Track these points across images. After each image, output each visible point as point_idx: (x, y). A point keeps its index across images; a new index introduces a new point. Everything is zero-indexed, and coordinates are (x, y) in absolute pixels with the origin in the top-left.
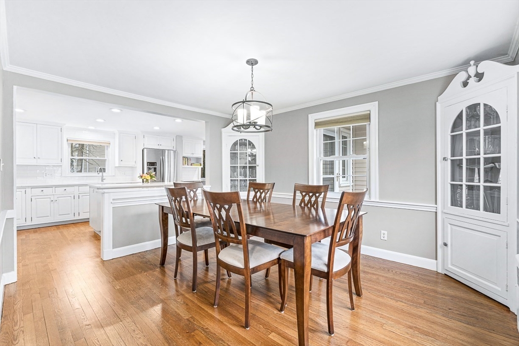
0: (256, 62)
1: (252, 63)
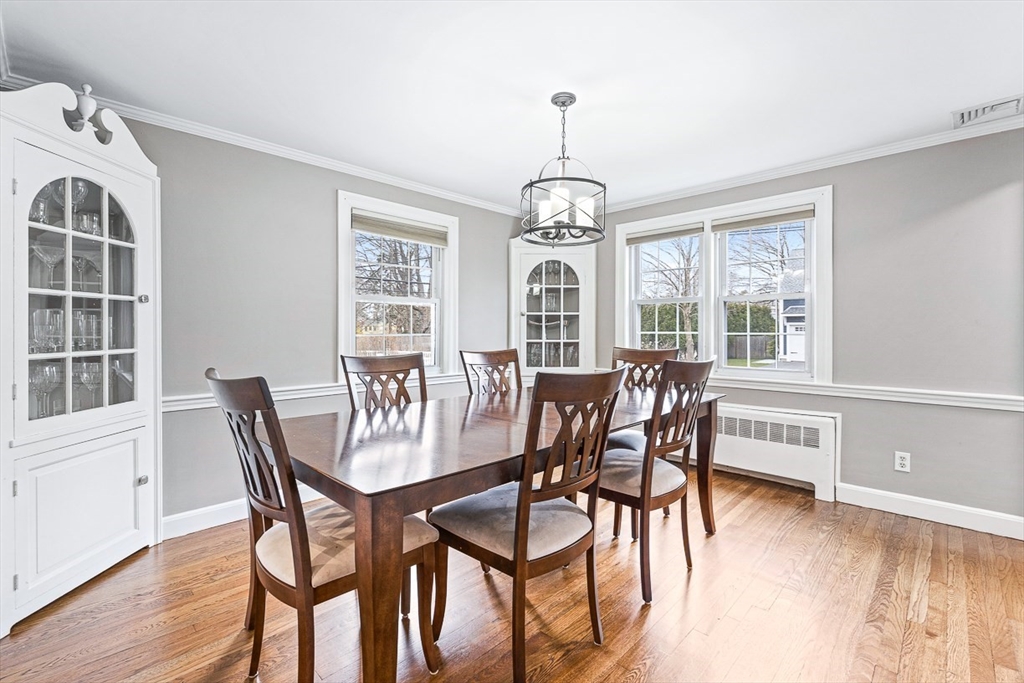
0: (571, 98)
1: (563, 100)
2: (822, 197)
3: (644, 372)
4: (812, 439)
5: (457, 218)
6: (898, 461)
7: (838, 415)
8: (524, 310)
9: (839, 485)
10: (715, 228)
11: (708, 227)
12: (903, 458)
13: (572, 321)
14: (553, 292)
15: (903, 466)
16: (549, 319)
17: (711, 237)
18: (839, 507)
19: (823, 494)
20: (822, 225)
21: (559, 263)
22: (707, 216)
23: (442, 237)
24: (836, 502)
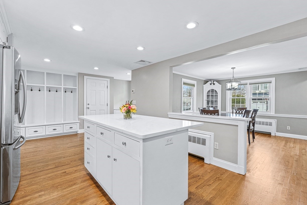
2: (273, 80)
3: (239, 111)
4: (271, 124)
5: (196, 82)
6: (287, 128)
7: (276, 120)
8: (206, 99)
9: (276, 133)
10: (250, 84)
11: (248, 84)
12: (288, 127)
13: (216, 101)
14: (212, 96)
15: (288, 129)
16: (211, 101)
17: (248, 86)
18: (276, 137)
19: (273, 134)
20: (273, 85)
21: (214, 90)
22: (248, 82)
23: (194, 85)
24: (275, 136)
